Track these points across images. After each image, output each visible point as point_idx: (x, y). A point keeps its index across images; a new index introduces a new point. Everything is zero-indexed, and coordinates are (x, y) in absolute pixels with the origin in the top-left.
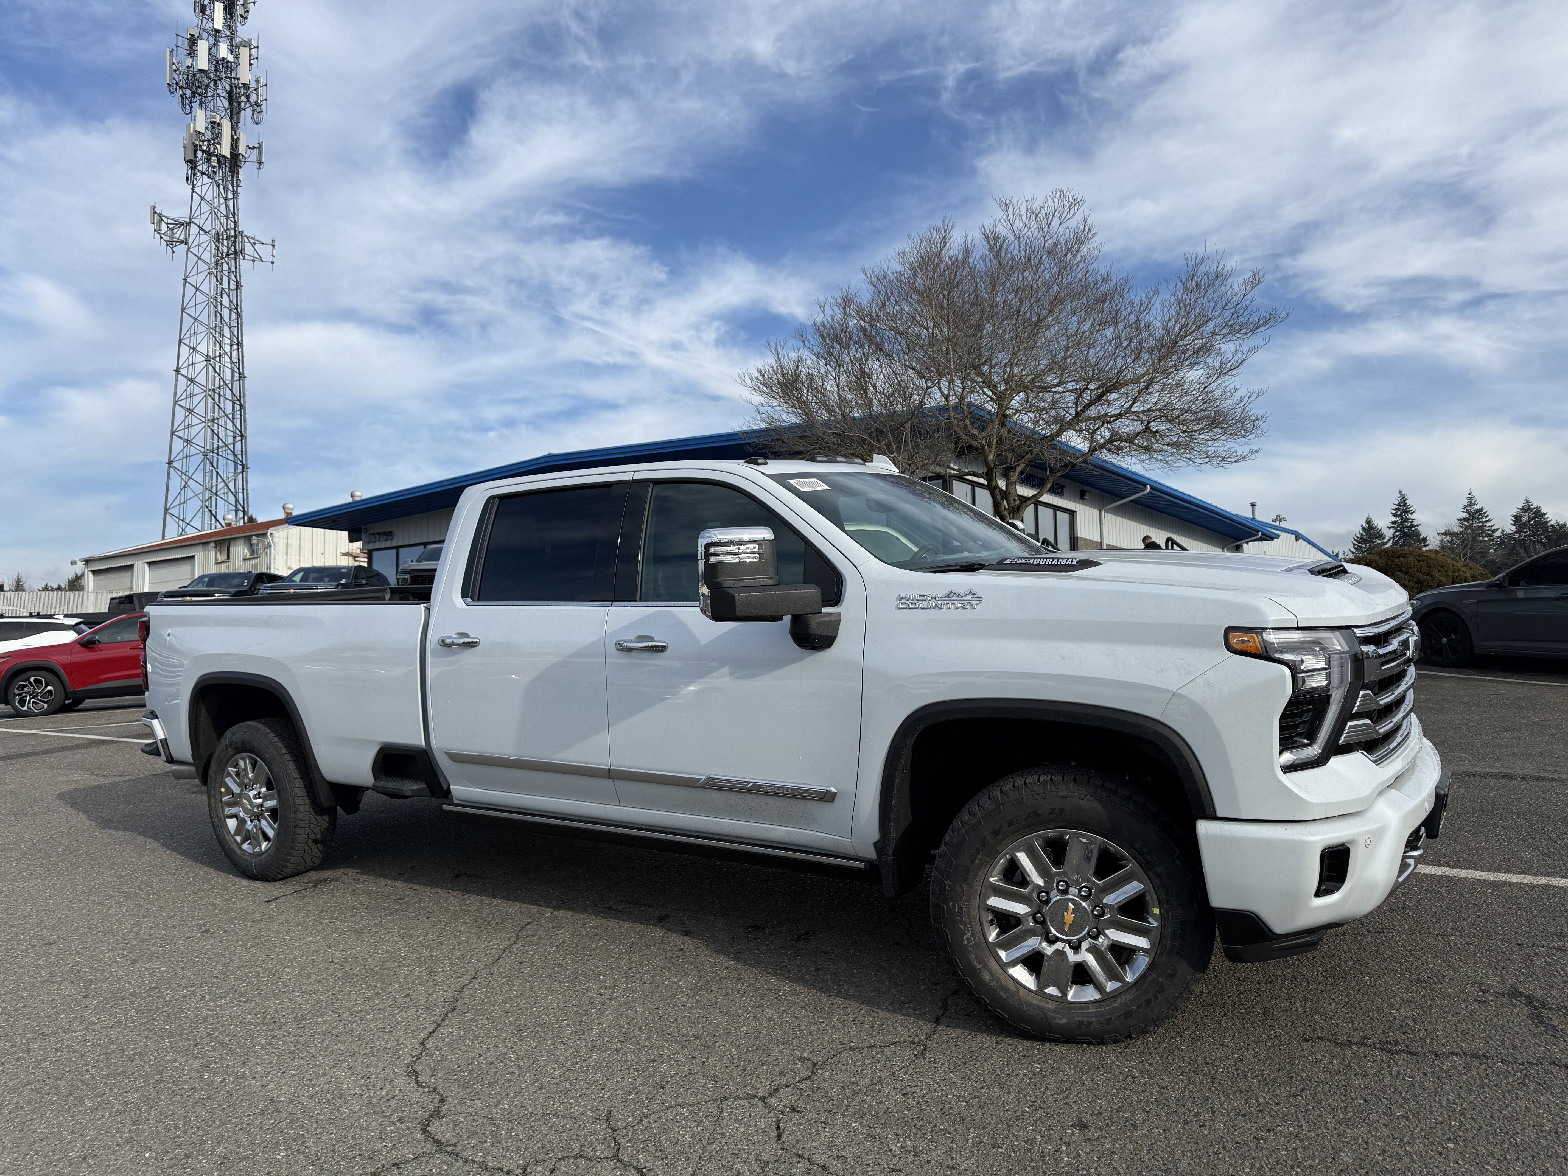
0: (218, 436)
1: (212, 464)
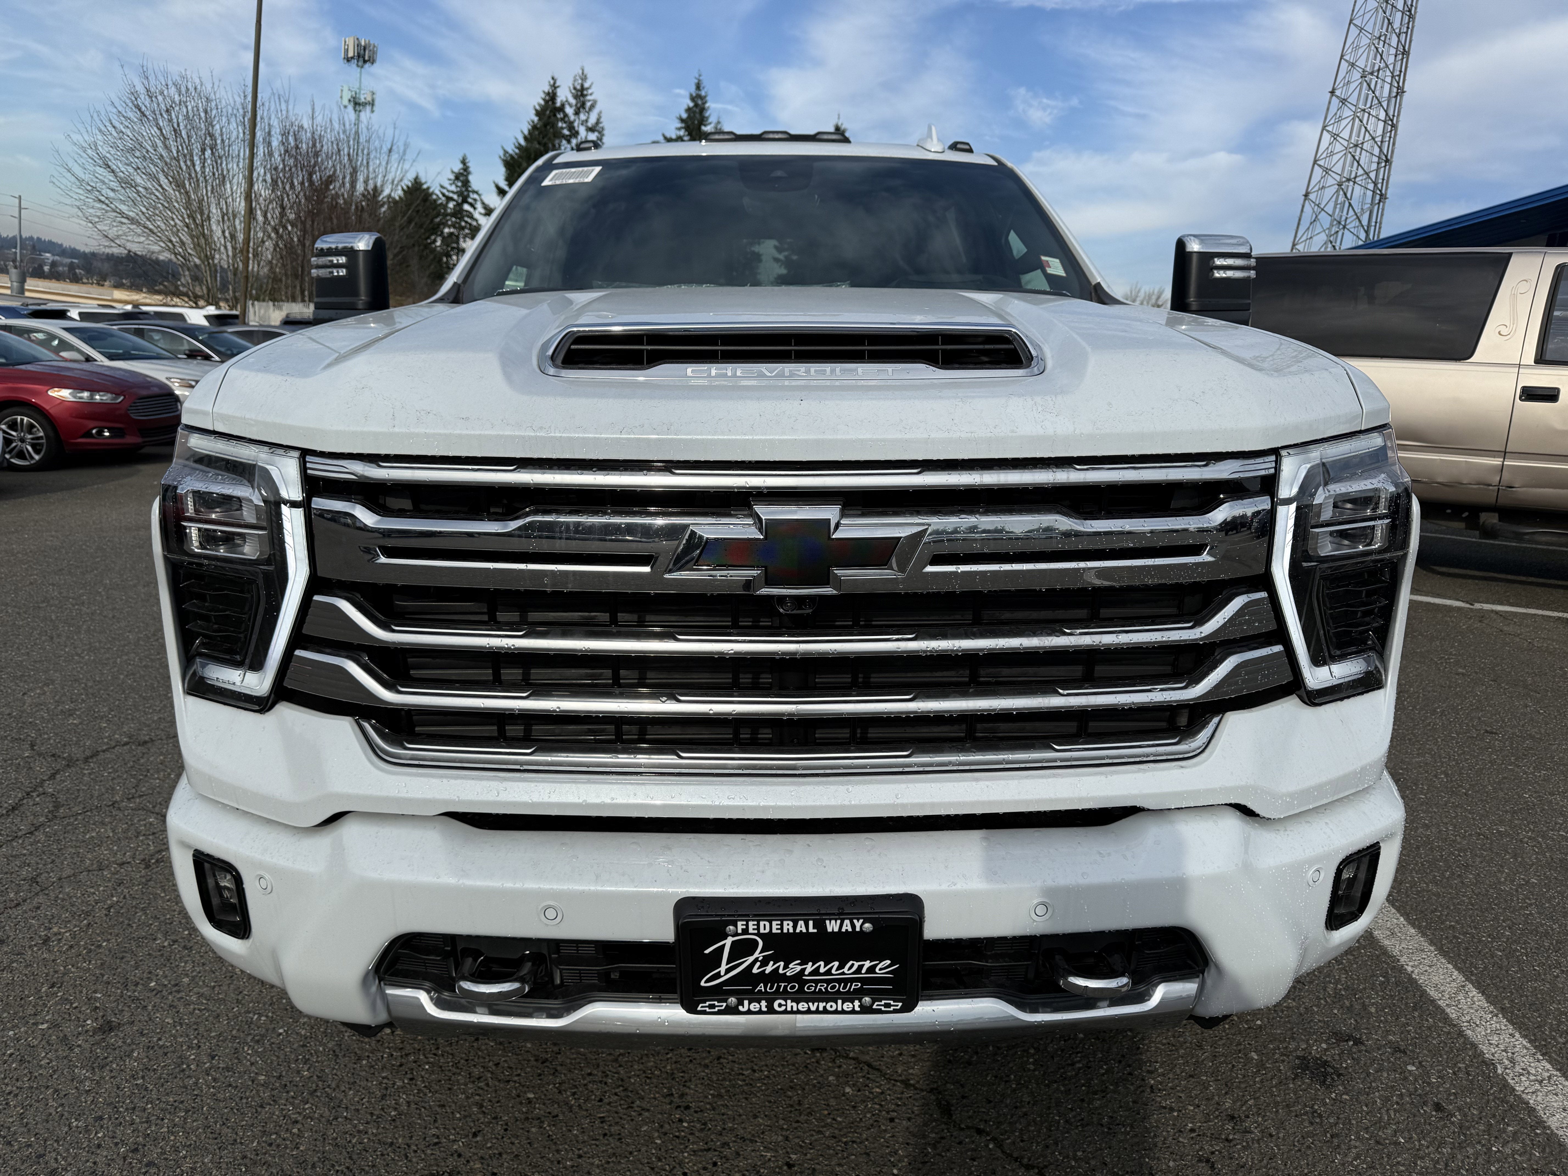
0: (1358, 162)
1: (1345, 194)
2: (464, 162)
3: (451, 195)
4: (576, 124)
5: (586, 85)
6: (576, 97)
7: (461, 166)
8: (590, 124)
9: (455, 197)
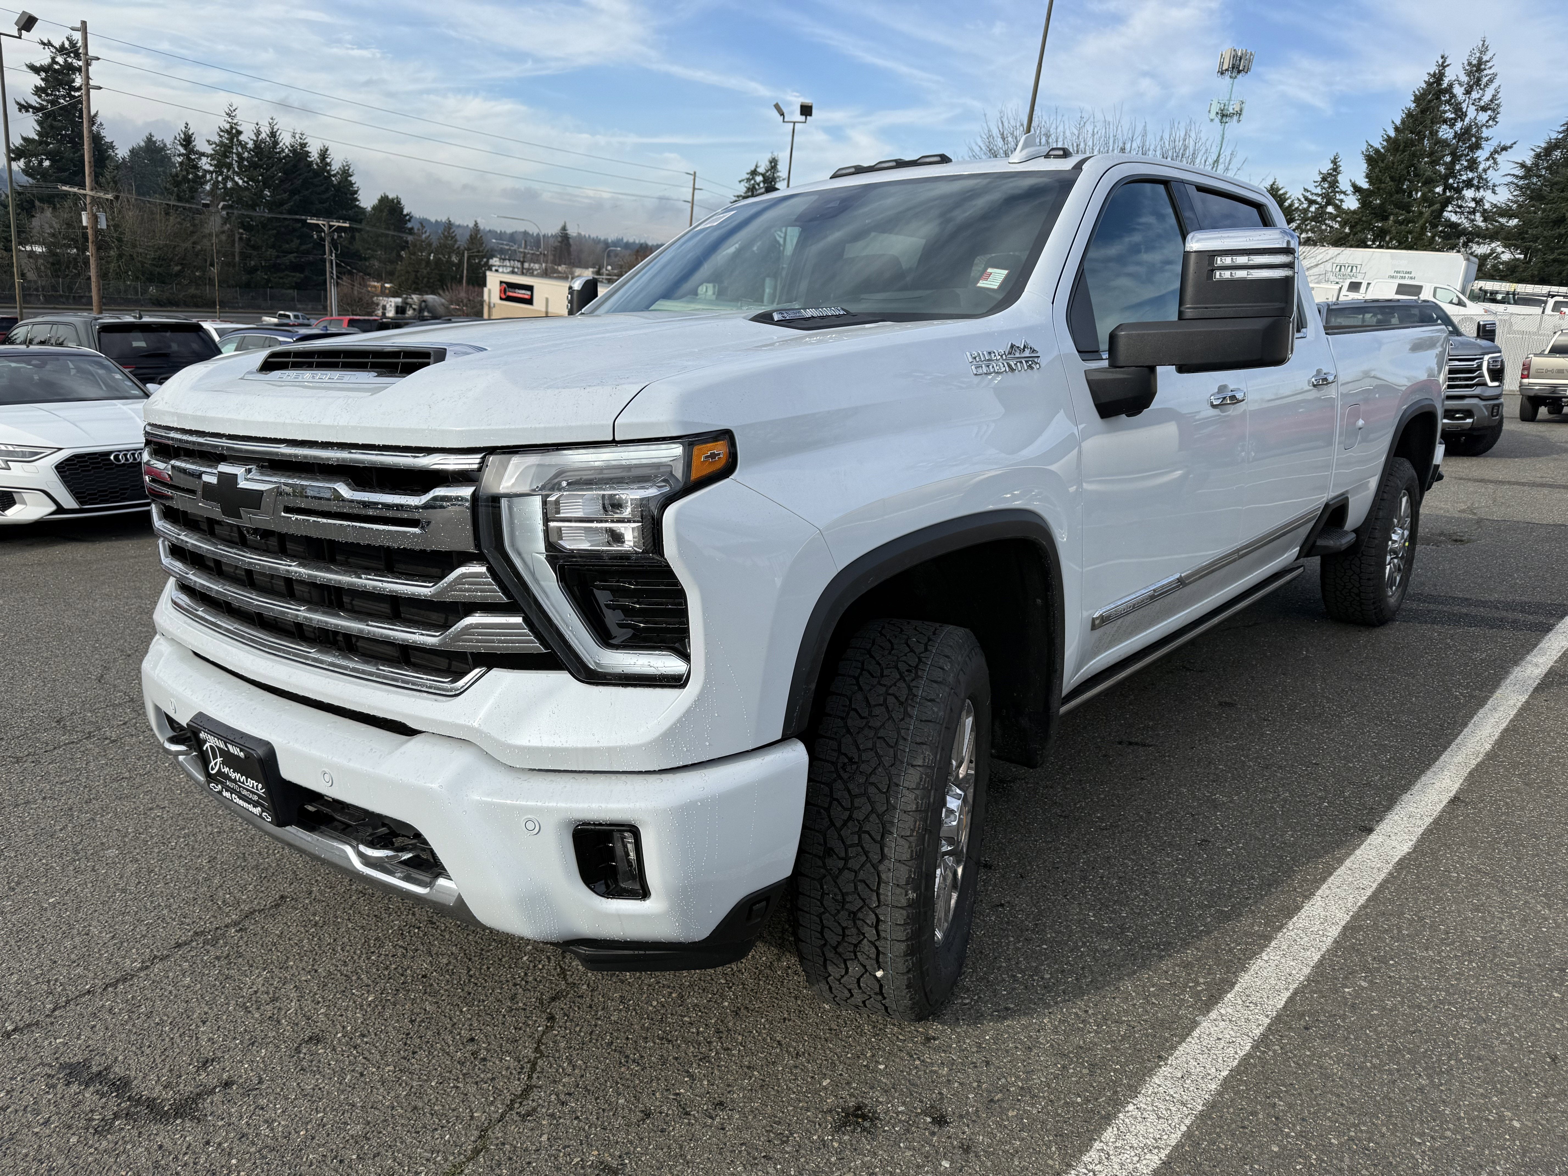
2: (1334, 162)
3: (1315, 198)
4: (1464, 106)
5: (1485, 58)
6: (1469, 74)
7: (1331, 166)
8: (1482, 103)
9: (1319, 199)
